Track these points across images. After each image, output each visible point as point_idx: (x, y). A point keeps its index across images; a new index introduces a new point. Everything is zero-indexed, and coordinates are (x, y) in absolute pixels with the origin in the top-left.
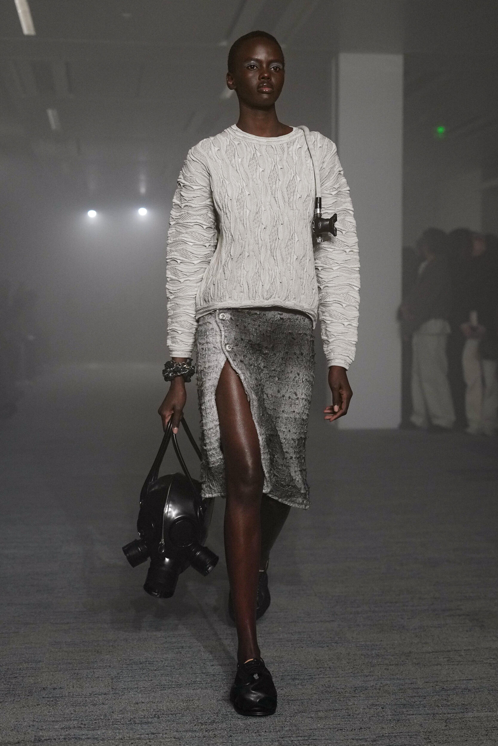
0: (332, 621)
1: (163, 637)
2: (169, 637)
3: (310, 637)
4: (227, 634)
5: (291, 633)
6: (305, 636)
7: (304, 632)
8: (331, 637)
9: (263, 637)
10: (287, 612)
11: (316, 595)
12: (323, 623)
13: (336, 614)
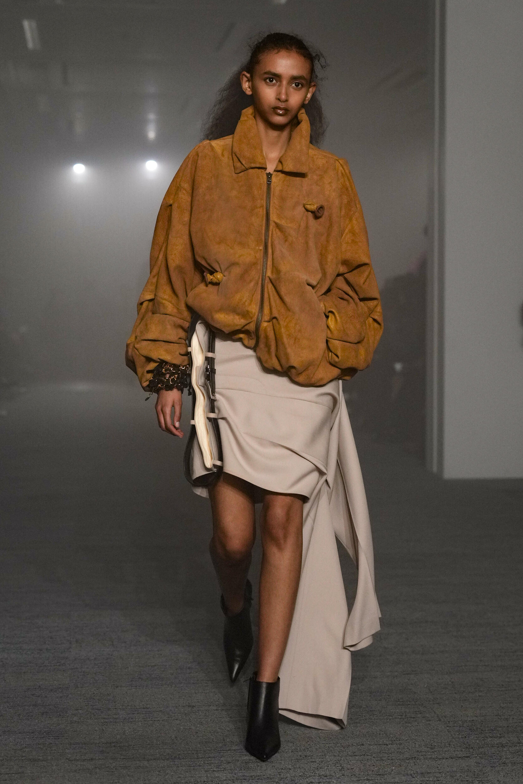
0: (467, 757)
1: (230, 780)
2: (237, 779)
3: (438, 781)
4: (319, 776)
5: (411, 775)
6: (431, 779)
7: (428, 773)
8: (467, 781)
9: (372, 780)
10: (401, 744)
11: (440, 720)
12: (454, 760)
13: (472, 748)
